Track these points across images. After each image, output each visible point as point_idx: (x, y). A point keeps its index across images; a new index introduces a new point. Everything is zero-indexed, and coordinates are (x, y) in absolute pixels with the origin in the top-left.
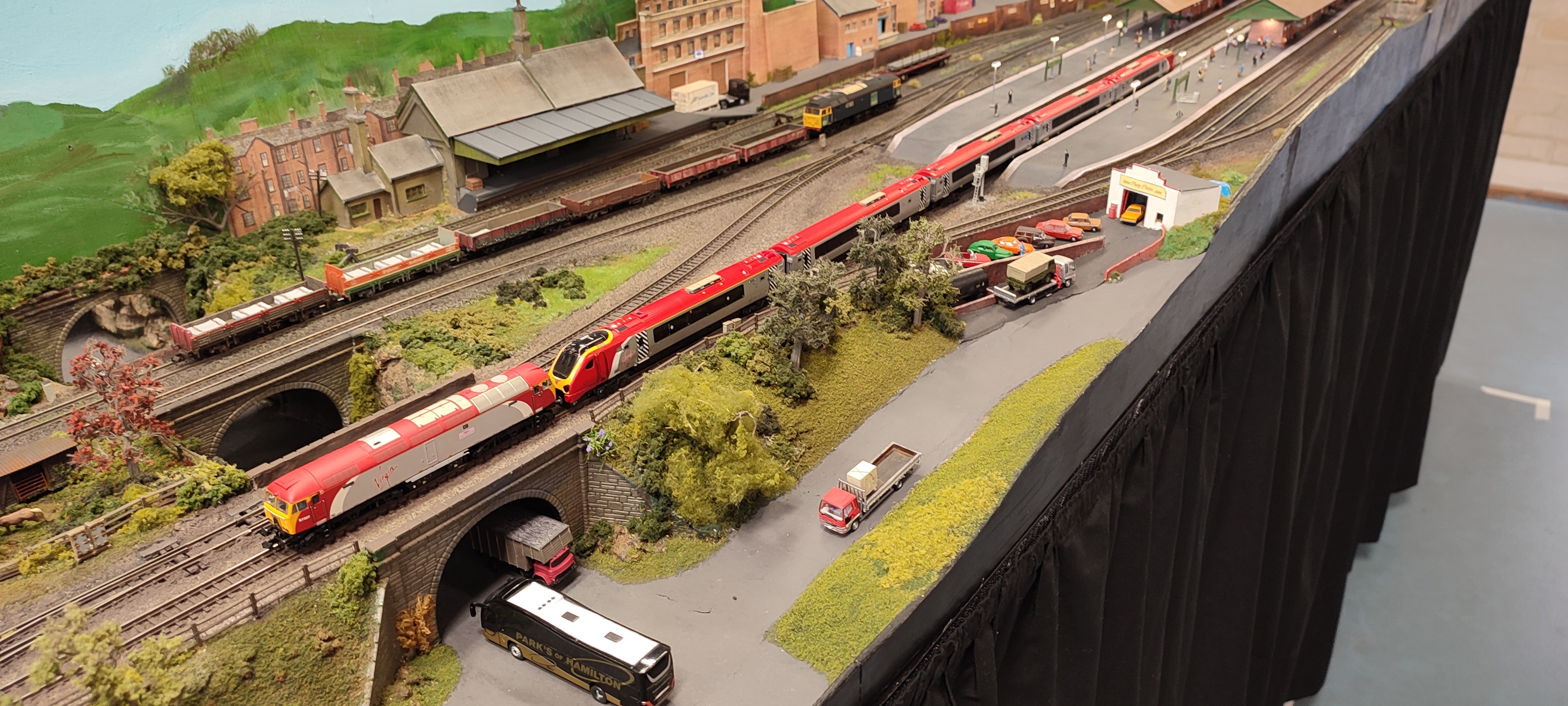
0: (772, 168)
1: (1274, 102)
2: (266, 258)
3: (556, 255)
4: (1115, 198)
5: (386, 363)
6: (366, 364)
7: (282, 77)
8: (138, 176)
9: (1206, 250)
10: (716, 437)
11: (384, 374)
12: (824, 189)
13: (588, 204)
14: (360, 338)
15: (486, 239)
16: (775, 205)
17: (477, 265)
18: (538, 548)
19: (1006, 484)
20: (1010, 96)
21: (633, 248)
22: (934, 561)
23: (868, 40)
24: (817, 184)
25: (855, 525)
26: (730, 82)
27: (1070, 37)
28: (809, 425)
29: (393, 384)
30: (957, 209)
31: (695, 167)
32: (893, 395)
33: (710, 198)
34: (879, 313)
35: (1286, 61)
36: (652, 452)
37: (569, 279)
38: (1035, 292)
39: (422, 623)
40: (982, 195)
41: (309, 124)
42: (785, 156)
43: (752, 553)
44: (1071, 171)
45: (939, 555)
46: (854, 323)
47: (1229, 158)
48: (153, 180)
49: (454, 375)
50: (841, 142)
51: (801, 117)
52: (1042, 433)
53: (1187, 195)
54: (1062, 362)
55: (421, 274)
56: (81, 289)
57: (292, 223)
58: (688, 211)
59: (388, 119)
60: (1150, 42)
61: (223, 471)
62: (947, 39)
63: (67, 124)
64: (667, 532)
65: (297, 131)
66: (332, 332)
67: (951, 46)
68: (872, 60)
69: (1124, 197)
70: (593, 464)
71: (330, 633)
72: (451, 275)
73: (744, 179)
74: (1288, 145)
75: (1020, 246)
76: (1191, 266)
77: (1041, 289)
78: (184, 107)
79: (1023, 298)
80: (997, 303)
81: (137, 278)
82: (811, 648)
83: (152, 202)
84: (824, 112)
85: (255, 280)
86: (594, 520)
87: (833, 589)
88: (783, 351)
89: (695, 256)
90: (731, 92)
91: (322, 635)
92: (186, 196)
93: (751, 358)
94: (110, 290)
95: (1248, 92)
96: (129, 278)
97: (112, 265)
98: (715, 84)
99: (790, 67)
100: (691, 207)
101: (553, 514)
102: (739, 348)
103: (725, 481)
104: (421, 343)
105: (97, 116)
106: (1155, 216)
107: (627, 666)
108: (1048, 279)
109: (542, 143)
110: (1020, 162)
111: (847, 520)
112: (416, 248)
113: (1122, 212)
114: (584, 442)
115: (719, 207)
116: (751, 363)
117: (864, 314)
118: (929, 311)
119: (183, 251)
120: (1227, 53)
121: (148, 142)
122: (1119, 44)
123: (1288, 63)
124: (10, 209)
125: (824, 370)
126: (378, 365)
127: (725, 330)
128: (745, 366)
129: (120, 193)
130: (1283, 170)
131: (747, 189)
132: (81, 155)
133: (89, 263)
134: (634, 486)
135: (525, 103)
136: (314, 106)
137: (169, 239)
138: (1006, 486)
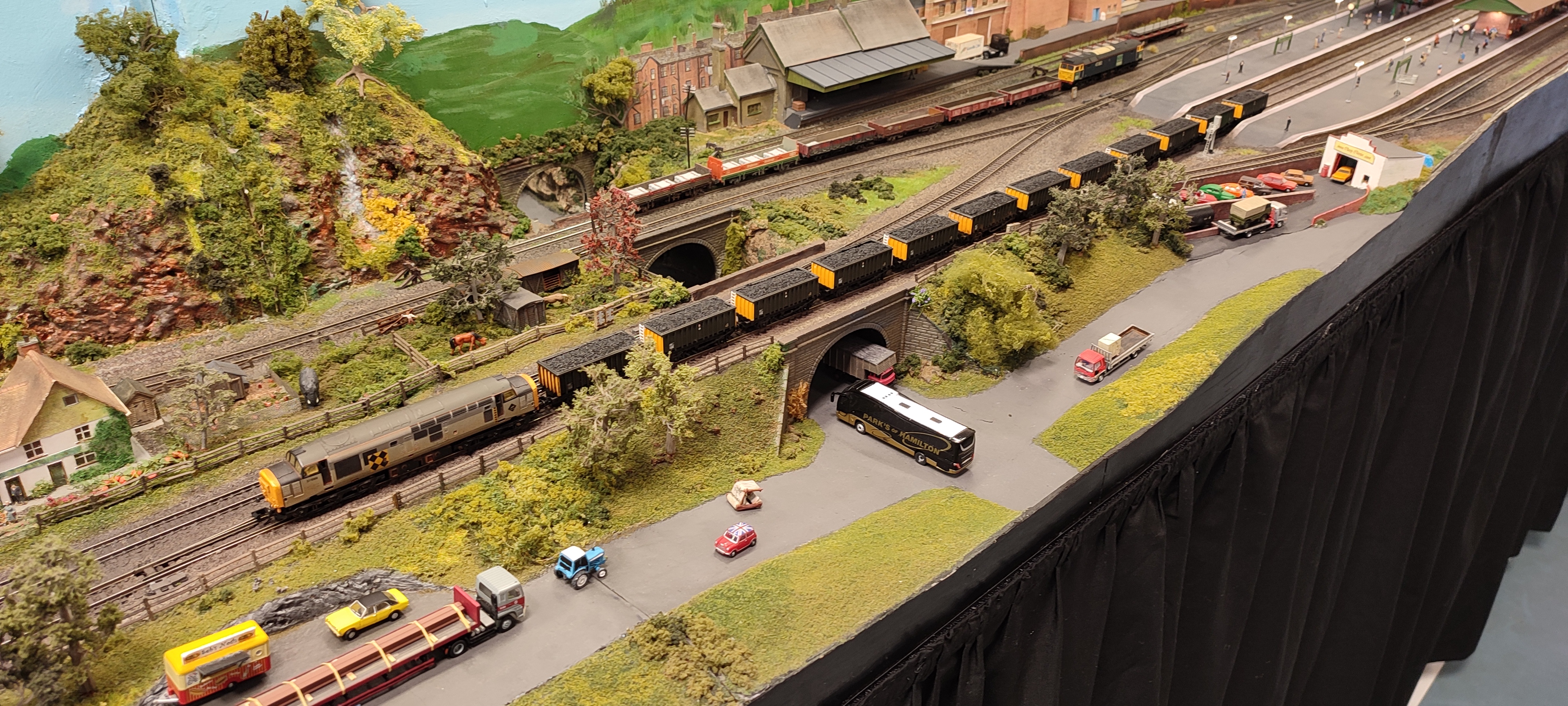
0: (1032, 112)
1: (1489, 89)
2: (655, 149)
3: (866, 165)
4: (1328, 160)
5: (754, 232)
6: (741, 231)
7: (672, 12)
8: (576, 80)
9: (1404, 209)
10: (1007, 301)
11: (752, 240)
12: (1076, 133)
13: (890, 129)
14: (737, 212)
15: (817, 149)
16: (1036, 142)
17: (808, 168)
18: (876, 363)
19: (1218, 360)
20: (1241, 67)
21: (924, 166)
22: (1161, 404)
23: (1112, 7)
24: (1070, 128)
25: (1101, 378)
26: (993, 36)
27: (1302, 14)
28: (1068, 307)
29: (759, 248)
30: (1189, 158)
31: (972, 106)
32: (1132, 293)
33: (982, 132)
34: (1124, 232)
35: (1508, 51)
36: (956, 309)
37: (882, 184)
38: (1252, 228)
39: (801, 400)
40: (1211, 148)
41: (685, 48)
42: (1041, 103)
43: (1022, 389)
45: (1166, 401)
46: (1105, 236)
47: (1438, 135)
48: (585, 84)
49: (809, 244)
50: (1089, 95)
51: (1057, 70)
52: (1250, 329)
53: (1393, 162)
54: (1270, 282)
55: (771, 171)
56: (535, 158)
57: (668, 124)
58: (965, 141)
59: (738, 49)
60: (1379, 25)
61: (674, 286)
62: (1184, 10)
63: (539, 38)
64: (960, 368)
65: (676, 54)
66: (714, 206)
67: (1187, 17)
68: (1116, 25)
69: (1337, 159)
70: (913, 313)
71: (758, 390)
72: (790, 174)
73: (1008, 119)
74: (1492, 129)
75: (1242, 191)
76: (1389, 220)
77: (1257, 226)
78: (609, 31)
79: (1241, 231)
80: (1219, 234)
81: (570, 155)
82: (1067, 451)
83: (581, 99)
84: (1077, 69)
85: (650, 166)
86: (907, 354)
87: (1085, 414)
88: (1052, 250)
89: (975, 176)
90: (992, 45)
91: (754, 390)
92: (606, 97)
93: (1027, 252)
94: (551, 162)
95: (1466, 78)
96: (565, 154)
97: (555, 144)
98: (982, 37)
99: (1043, 27)
100: (967, 138)
101: (883, 344)
102: (1019, 243)
103: (1010, 333)
104: (783, 219)
105: (557, 33)
106: (1362, 178)
107: (947, 438)
108: (1264, 219)
109: (856, 78)
110: (1246, 124)
111: (1096, 373)
112: (767, 151)
113: (1334, 172)
114: (910, 295)
115: (990, 140)
116: (1028, 256)
117: (1113, 231)
118: (1165, 232)
119: (598, 138)
120: (1451, 41)
121: (585, 55)
122: (1348, 25)
123: (1510, 54)
124: (499, 96)
125: (1081, 268)
126: (749, 233)
127: (1008, 230)
128: (1022, 258)
129: (563, 91)
130: (1486, 149)
131: (1012, 127)
132: (544, 62)
133: (540, 140)
134: (941, 332)
135: (840, 44)
136: (690, 35)
137: (589, 128)
138: (1218, 361)
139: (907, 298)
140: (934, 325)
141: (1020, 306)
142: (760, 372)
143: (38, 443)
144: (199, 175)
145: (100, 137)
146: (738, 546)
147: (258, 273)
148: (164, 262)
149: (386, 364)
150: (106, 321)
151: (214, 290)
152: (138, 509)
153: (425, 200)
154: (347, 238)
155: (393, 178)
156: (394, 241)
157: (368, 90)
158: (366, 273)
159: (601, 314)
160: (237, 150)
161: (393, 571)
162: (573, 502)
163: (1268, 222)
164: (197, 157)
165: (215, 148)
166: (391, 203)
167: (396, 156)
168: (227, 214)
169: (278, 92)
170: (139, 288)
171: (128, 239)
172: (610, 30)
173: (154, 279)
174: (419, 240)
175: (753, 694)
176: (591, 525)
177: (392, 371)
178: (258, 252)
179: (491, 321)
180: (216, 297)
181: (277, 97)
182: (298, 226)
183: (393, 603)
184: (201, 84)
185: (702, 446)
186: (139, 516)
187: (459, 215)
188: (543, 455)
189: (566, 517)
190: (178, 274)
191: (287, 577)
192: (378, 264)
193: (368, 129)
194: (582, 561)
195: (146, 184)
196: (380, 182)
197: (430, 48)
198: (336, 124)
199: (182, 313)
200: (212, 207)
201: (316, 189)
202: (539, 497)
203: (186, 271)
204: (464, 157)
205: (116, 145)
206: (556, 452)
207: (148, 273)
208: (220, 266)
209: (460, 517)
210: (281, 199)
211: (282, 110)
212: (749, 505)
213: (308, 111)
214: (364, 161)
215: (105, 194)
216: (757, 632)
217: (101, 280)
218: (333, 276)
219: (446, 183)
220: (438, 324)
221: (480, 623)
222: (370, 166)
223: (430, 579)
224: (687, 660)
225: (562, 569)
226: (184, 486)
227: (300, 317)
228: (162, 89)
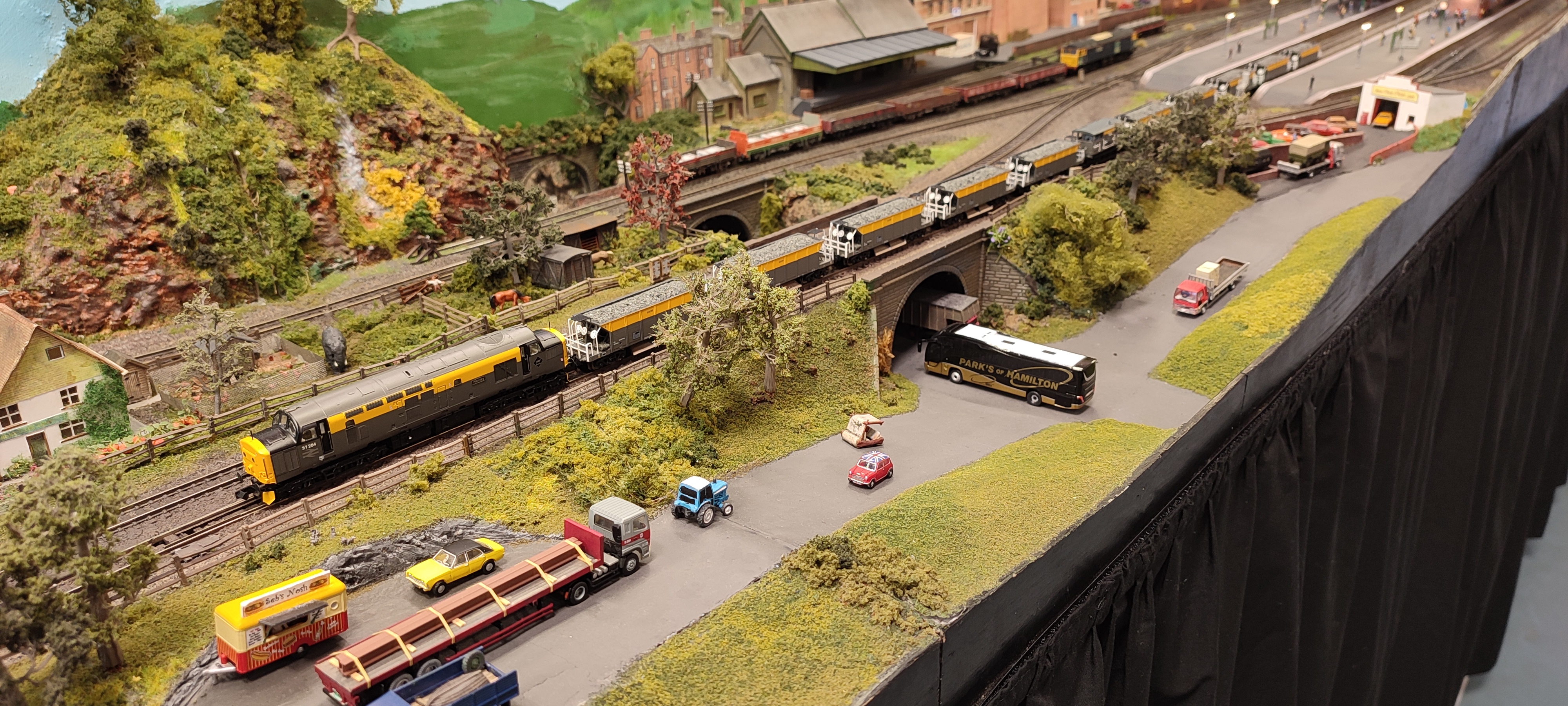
0: (1043, 94)
1: (1481, 56)
3: (892, 139)
4: (1367, 105)
5: (792, 200)
6: (776, 201)
8: (575, 66)
9: (1456, 144)
10: (1097, 231)
11: (790, 210)
12: (1096, 106)
13: (910, 107)
14: (770, 182)
15: (840, 126)
16: (1059, 114)
17: (834, 145)
18: (960, 309)
20: (1240, 48)
21: (952, 139)
22: (1283, 323)
24: (1088, 103)
25: (1205, 309)
26: (981, 38)
28: (1148, 247)
29: (799, 217)
31: (985, 86)
32: (1209, 233)
33: (999, 111)
34: (1187, 174)
35: (1484, 28)
36: (1038, 248)
37: (918, 151)
38: (1314, 167)
39: (889, 348)
41: (683, 38)
42: (1050, 86)
43: (1119, 330)
44: (1317, 92)
45: (1287, 319)
46: (1168, 179)
47: (1457, 88)
48: (585, 69)
49: (858, 201)
50: (1098, 77)
52: (1352, 248)
53: (1438, 98)
54: (1352, 210)
55: (796, 147)
56: (537, 149)
57: (672, 116)
59: (735, 41)
61: (729, 239)
63: (538, 16)
64: (1048, 313)
65: (675, 43)
68: (1096, 27)
69: (1376, 105)
70: (992, 257)
71: (849, 331)
72: (815, 150)
73: (1022, 100)
75: (1291, 136)
76: (1445, 156)
77: (1318, 165)
79: (1304, 170)
80: (1278, 177)
81: (572, 146)
82: (1190, 380)
83: (582, 87)
84: (1080, 54)
86: (987, 305)
87: (1202, 341)
88: (1122, 190)
90: (983, 45)
91: (844, 330)
92: (612, 81)
94: (553, 154)
95: (1455, 50)
96: (567, 146)
97: (557, 133)
98: (972, 37)
99: (1026, 28)
100: (987, 115)
101: (961, 291)
103: (1104, 266)
104: (824, 183)
105: (554, 13)
106: (1406, 118)
107: (1066, 368)
108: (1323, 158)
110: (1269, 86)
111: (1200, 303)
112: (786, 128)
113: (1374, 118)
114: (987, 236)
115: (1011, 116)
117: (1176, 175)
118: (1231, 170)
119: (601, 128)
121: (583, 39)
123: (1486, 30)
124: (496, 80)
125: (1151, 211)
126: (787, 202)
127: (1072, 174)
129: (563, 77)
130: (1509, 97)
131: (1028, 105)
132: (542, 44)
133: (542, 129)
134: (1023, 275)
135: (842, 32)
136: (688, 23)
137: (592, 119)
138: (1330, 280)
139: (984, 239)
140: (1015, 268)
141: (1111, 235)
142: (847, 311)
143: (14, 408)
144: (182, 134)
145: (62, 102)
146: (877, 475)
147: (254, 248)
148: (145, 234)
149: (416, 329)
150: (76, 306)
151: (202, 267)
152: (145, 480)
153: (435, 170)
154: (350, 213)
155: (397, 149)
156: (402, 217)
157: (364, 54)
158: (374, 252)
159: (657, 265)
160: (224, 109)
161: (477, 521)
162: (675, 440)
163: (1328, 161)
164: (179, 115)
165: (200, 103)
166: (397, 175)
167: (400, 123)
168: (215, 179)
169: (265, 53)
170: (116, 266)
171: (101, 208)
172: (608, 13)
173: (133, 254)
174: (430, 215)
175: (951, 618)
176: (699, 465)
177: (426, 333)
178: (251, 224)
179: (529, 284)
180: (205, 276)
181: (264, 59)
182: (295, 196)
183: (486, 550)
184: (177, 43)
185: (800, 387)
186: (148, 486)
187: (472, 188)
188: (631, 393)
189: (671, 456)
190: (161, 249)
191: (350, 529)
192: (387, 241)
193: (367, 94)
194: (707, 493)
195: (121, 145)
196: (383, 153)
197: (424, 22)
198: (329, 92)
199: (166, 295)
200: (198, 171)
201: (314, 156)
202: (635, 436)
203: (170, 245)
204: (473, 127)
205: (82, 109)
206: (645, 389)
207: (126, 248)
208: (209, 240)
209: (546, 460)
210: (276, 164)
211: (271, 71)
212: (868, 443)
213: (299, 72)
214: (363, 130)
215: (72, 157)
216: (935, 551)
217: (70, 256)
218: (337, 255)
219: (457, 154)
220: (469, 289)
221: (602, 563)
222: (371, 135)
223: (523, 528)
224: (864, 583)
225: (683, 503)
226: (199, 454)
227: (303, 299)
228: (133, 48)
